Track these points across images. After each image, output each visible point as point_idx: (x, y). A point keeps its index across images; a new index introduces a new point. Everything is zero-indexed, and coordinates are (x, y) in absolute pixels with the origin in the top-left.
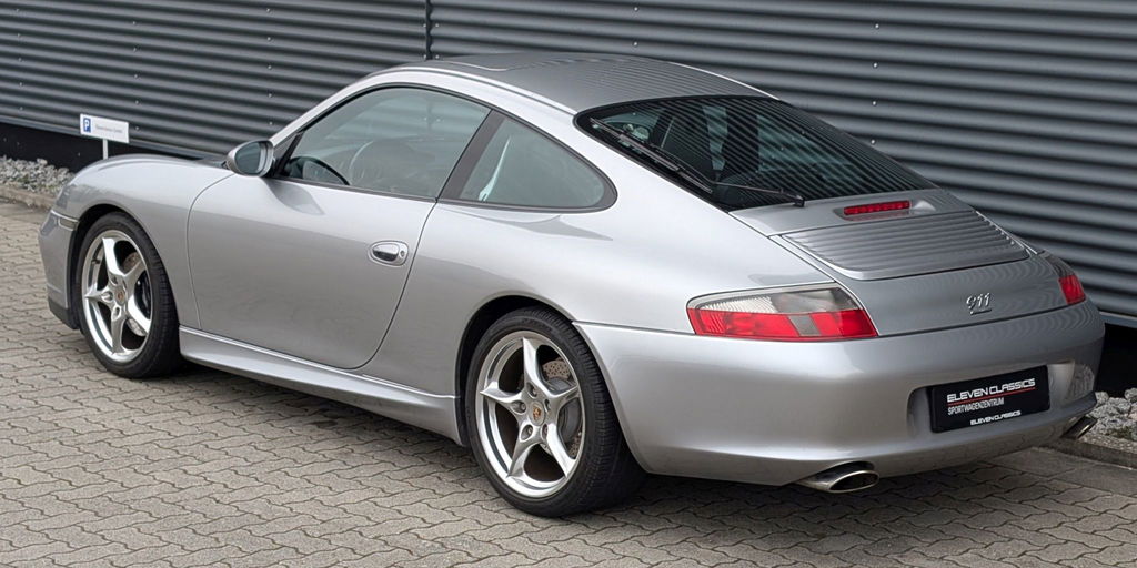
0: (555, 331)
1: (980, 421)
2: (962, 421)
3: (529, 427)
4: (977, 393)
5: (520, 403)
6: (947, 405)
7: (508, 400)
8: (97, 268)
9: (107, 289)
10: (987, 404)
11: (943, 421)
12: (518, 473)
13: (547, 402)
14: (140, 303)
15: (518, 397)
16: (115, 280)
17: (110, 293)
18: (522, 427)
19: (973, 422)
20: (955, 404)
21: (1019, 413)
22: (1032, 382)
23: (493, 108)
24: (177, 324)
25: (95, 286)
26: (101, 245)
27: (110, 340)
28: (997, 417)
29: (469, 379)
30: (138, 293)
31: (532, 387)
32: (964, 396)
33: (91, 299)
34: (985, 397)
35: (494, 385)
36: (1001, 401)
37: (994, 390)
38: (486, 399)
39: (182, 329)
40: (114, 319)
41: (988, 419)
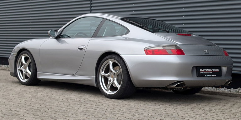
0: (116, 58)
1: (207, 76)
2: (203, 75)
3: (111, 80)
4: (207, 70)
5: (109, 75)
6: (200, 71)
7: (106, 75)
8: (20, 63)
9: (22, 67)
10: (209, 73)
11: (199, 75)
12: (108, 90)
13: (114, 74)
14: (29, 69)
15: (109, 74)
16: (24, 65)
17: (23, 68)
18: (109, 80)
19: (206, 76)
20: (202, 71)
21: (215, 76)
22: (218, 70)
24: (37, 72)
25: (20, 67)
26: (22, 58)
28: (211, 76)
29: (98, 71)
30: (29, 67)
31: (111, 71)
32: (204, 70)
33: (19, 70)
34: (208, 71)
35: (103, 72)
36: (212, 73)
39: (38, 73)
40: (23, 73)
41: (209, 76)
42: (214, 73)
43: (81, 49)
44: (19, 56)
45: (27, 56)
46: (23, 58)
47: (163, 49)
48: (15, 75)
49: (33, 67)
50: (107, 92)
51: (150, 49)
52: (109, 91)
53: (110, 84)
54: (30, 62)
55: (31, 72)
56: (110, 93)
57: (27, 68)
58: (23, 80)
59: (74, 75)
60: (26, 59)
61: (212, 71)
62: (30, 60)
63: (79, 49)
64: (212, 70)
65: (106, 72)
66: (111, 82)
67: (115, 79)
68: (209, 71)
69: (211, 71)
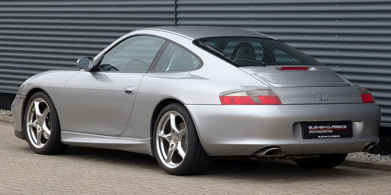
0: (179, 109)
1: (322, 137)
2: (315, 136)
3: (173, 145)
4: (321, 127)
5: (170, 137)
6: (309, 130)
8: (32, 114)
9: (36, 121)
15: (169, 135)
16: (38, 117)
17: (37, 123)
19: (319, 137)
21: (339, 136)
22: (345, 127)
23: (167, 40)
24: (60, 131)
25: (32, 120)
26: (34, 104)
27: (36, 141)
30: (47, 121)
31: (174, 131)
32: (315, 127)
33: (30, 126)
34: (324, 129)
36: (332, 131)
37: (328, 127)
38: (160, 138)
39: (62, 132)
40: (38, 132)
41: (325, 137)
42: (336, 132)
43: (129, 92)
44: (30, 101)
45: (43, 101)
46: (37, 104)
47: (246, 95)
48: (23, 135)
49: (54, 121)
50: (167, 165)
51: (227, 95)
52: (171, 163)
53: (171, 151)
54: (49, 113)
55: (50, 129)
56: (171, 165)
57: (44, 124)
58: (37, 144)
59: (119, 136)
60: (42, 107)
61: (333, 129)
62: (48, 110)
63: (127, 92)
64: (332, 127)
65: (166, 132)
66: (174, 147)
67: (180, 143)
68: (326, 129)
69: (330, 129)
